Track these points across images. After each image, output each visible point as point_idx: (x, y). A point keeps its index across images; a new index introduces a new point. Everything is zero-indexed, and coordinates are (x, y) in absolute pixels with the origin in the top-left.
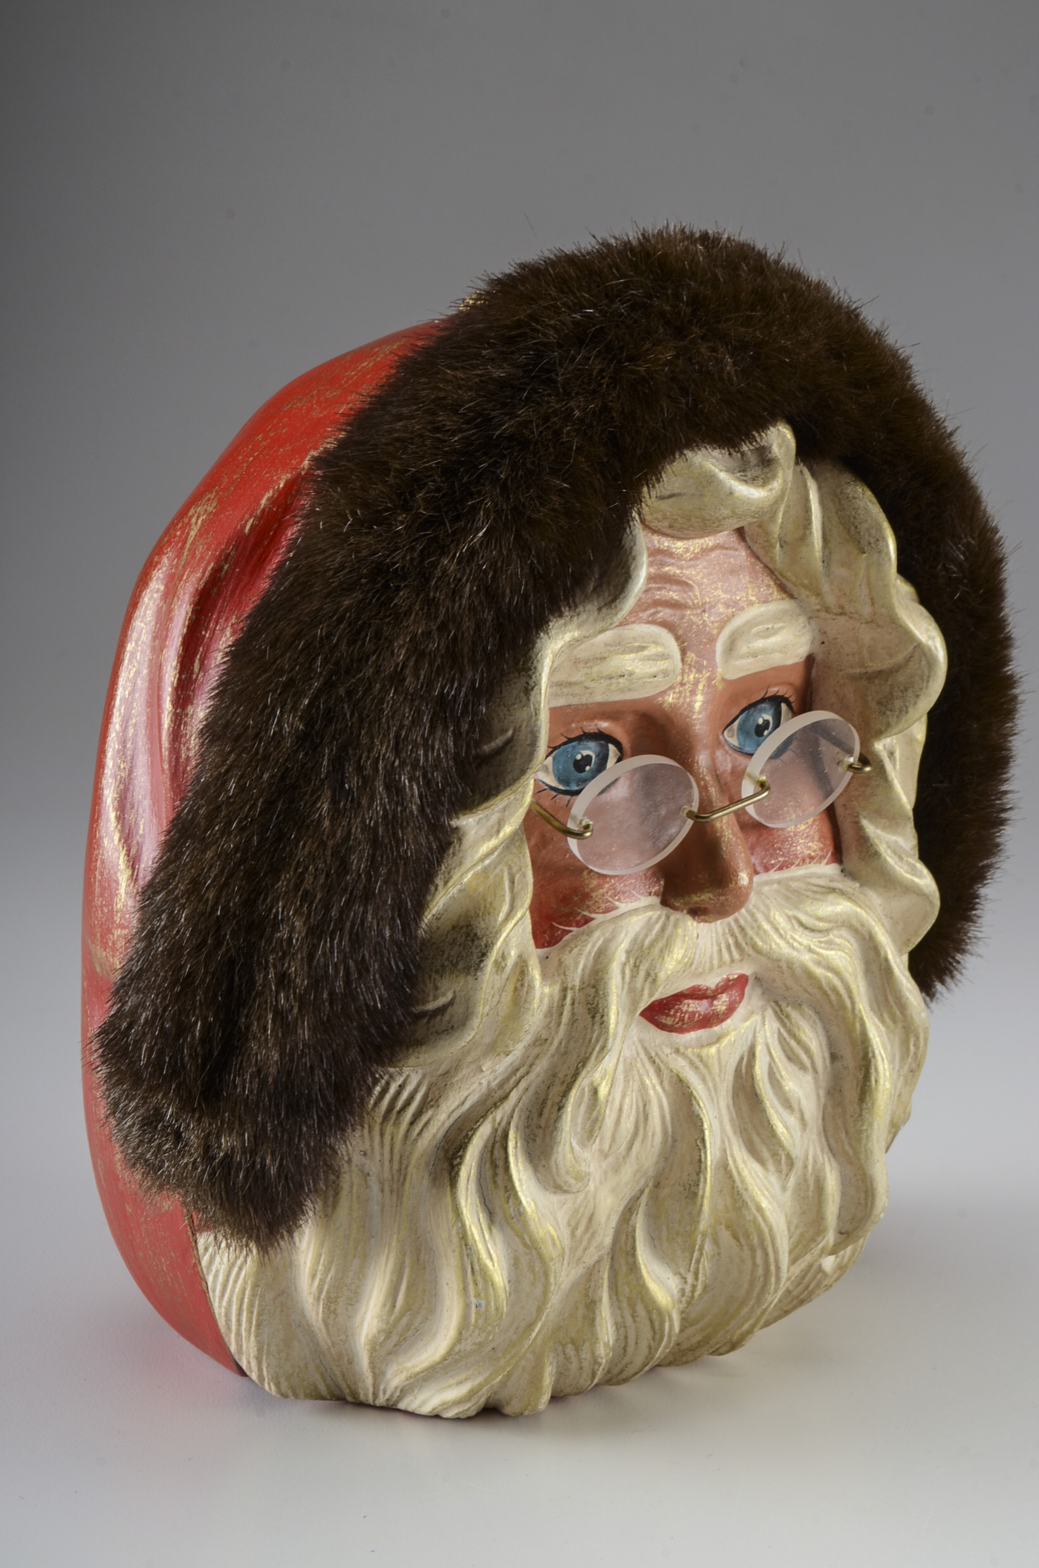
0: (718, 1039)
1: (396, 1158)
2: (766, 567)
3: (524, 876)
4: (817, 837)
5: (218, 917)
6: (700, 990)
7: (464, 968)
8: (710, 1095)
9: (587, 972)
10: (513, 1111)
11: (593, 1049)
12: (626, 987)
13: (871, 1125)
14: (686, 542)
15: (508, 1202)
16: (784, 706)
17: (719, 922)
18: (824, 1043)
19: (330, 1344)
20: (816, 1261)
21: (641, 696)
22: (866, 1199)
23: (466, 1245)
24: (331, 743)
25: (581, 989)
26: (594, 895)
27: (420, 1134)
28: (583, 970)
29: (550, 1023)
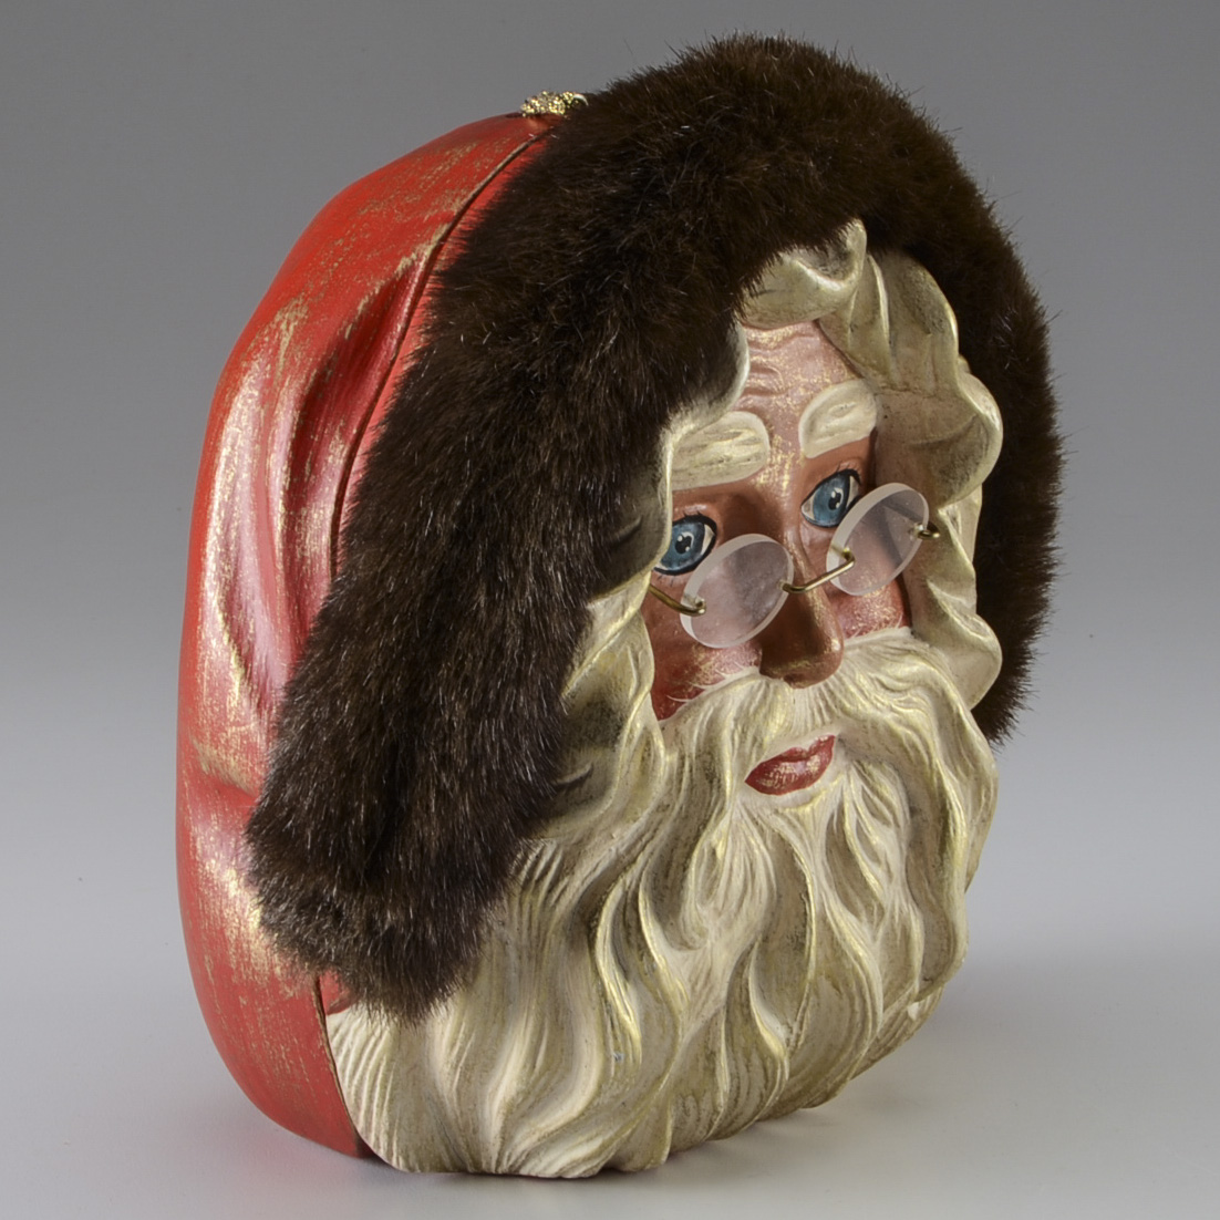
0: (812, 799)
1: (535, 925)
2: (837, 349)
3: (646, 653)
4: (890, 602)
5: (381, 706)
6: (796, 752)
7: (602, 742)
8: (807, 852)
9: (702, 740)
10: (641, 874)
11: (712, 812)
12: (736, 752)
13: (952, 873)
14: (770, 332)
15: (641, 960)
16: (852, 479)
17: (810, 688)
18: (904, 798)
19: (458, 1114)
20: (903, 1008)
21: (737, 479)
22: (949, 946)
23: (606, 1001)
24: (483, 540)
25: (698, 756)
26: (702, 667)
27: (558, 900)
28: (698, 738)
29: (671, 790)
